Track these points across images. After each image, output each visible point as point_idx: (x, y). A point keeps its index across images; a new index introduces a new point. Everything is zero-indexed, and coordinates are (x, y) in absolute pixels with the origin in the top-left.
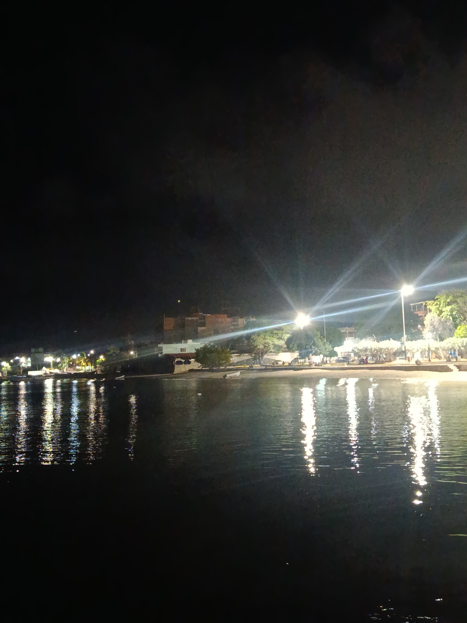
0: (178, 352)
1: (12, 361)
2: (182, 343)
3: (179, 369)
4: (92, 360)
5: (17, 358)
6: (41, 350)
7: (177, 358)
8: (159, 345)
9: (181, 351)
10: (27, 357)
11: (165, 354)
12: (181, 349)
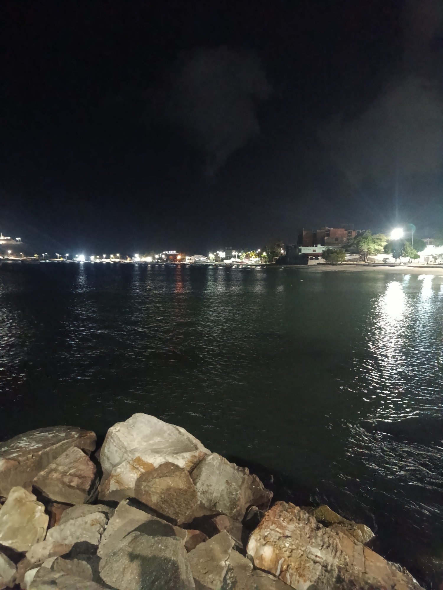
0: (311, 252)
1: (215, 254)
2: (313, 246)
3: (311, 263)
4: (259, 255)
5: (218, 252)
6: (231, 248)
7: (310, 256)
8: (299, 248)
9: (313, 252)
10: (223, 252)
11: (304, 254)
12: (314, 250)
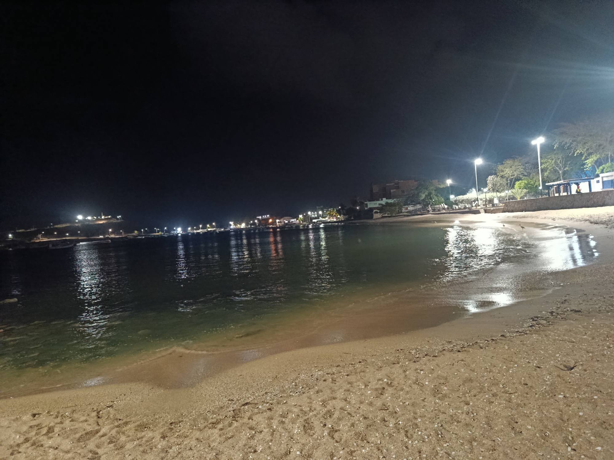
0: (377, 206)
1: (304, 214)
2: (379, 200)
3: (377, 216)
5: (307, 212)
7: (375, 209)
8: (365, 203)
9: (379, 205)
11: (370, 208)
12: (379, 204)
